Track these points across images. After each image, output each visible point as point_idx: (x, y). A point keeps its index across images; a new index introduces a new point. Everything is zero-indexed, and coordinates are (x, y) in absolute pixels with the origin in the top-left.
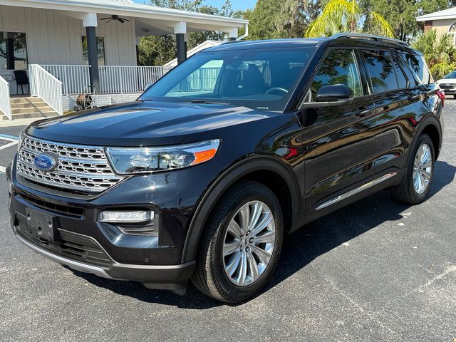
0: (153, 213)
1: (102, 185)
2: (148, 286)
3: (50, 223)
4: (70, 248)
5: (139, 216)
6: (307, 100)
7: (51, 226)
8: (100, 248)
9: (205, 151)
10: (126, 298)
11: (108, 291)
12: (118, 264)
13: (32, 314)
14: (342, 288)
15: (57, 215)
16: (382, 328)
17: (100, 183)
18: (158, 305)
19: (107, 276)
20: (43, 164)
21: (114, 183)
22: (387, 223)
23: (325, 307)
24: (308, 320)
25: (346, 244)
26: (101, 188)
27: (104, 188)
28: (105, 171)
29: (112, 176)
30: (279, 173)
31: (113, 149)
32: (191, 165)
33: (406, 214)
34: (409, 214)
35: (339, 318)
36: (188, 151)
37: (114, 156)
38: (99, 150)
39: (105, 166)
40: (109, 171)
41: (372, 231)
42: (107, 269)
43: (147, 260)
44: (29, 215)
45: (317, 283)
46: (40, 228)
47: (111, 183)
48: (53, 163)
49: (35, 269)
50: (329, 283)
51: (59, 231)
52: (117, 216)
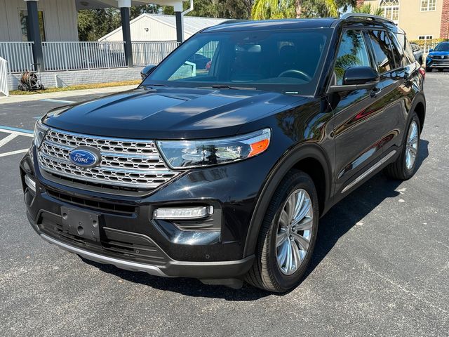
0: (212, 208)
1: (155, 181)
2: (205, 282)
3: (95, 222)
4: (115, 246)
5: (197, 213)
6: (333, 84)
7: (96, 225)
8: (155, 247)
9: (259, 142)
10: (169, 293)
11: (146, 287)
12: (176, 262)
13: (78, 318)
14: (376, 270)
15: (102, 213)
16: (432, 308)
17: (153, 179)
18: (205, 299)
19: (163, 274)
20: (83, 160)
21: (169, 179)
22: (388, 200)
23: (370, 290)
24: (360, 305)
25: (359, 224)
26: (154, 184)
27: (159, 184)
28: (157, 166)
29: (165, 171)
30: (318, 159)
31: (164, 142)
32: (248, 156)
33: (401, 189)
34: (404, 190)
35: (388, 301)
36: (245, 142)
37: (165, 150)
38: (149, 144)
39: (157, 161)
40: (163, 166)
41: (378, 208)
42: (164, 267)
43: (208, 256)
44: (65, 214)
45: (351, 266)
46: (80, 228)
47: (165, 179)
48: (96, 158)
49: (57, 268)
50: (362, 265)
51: (104, 229)
52: (173, 212)
